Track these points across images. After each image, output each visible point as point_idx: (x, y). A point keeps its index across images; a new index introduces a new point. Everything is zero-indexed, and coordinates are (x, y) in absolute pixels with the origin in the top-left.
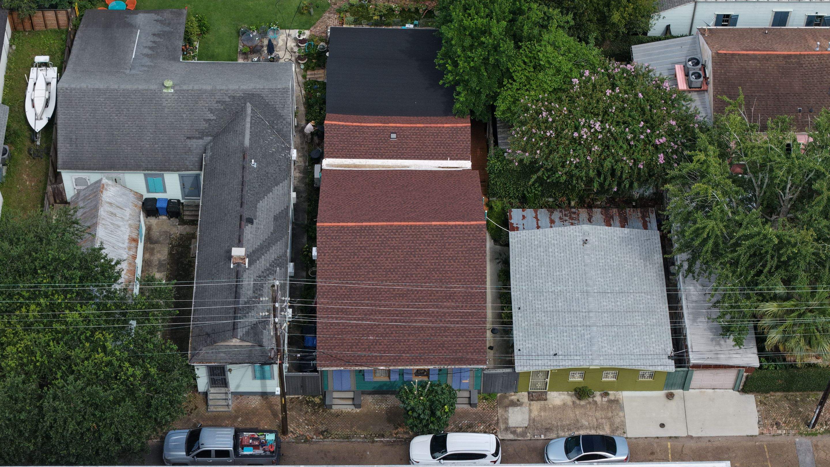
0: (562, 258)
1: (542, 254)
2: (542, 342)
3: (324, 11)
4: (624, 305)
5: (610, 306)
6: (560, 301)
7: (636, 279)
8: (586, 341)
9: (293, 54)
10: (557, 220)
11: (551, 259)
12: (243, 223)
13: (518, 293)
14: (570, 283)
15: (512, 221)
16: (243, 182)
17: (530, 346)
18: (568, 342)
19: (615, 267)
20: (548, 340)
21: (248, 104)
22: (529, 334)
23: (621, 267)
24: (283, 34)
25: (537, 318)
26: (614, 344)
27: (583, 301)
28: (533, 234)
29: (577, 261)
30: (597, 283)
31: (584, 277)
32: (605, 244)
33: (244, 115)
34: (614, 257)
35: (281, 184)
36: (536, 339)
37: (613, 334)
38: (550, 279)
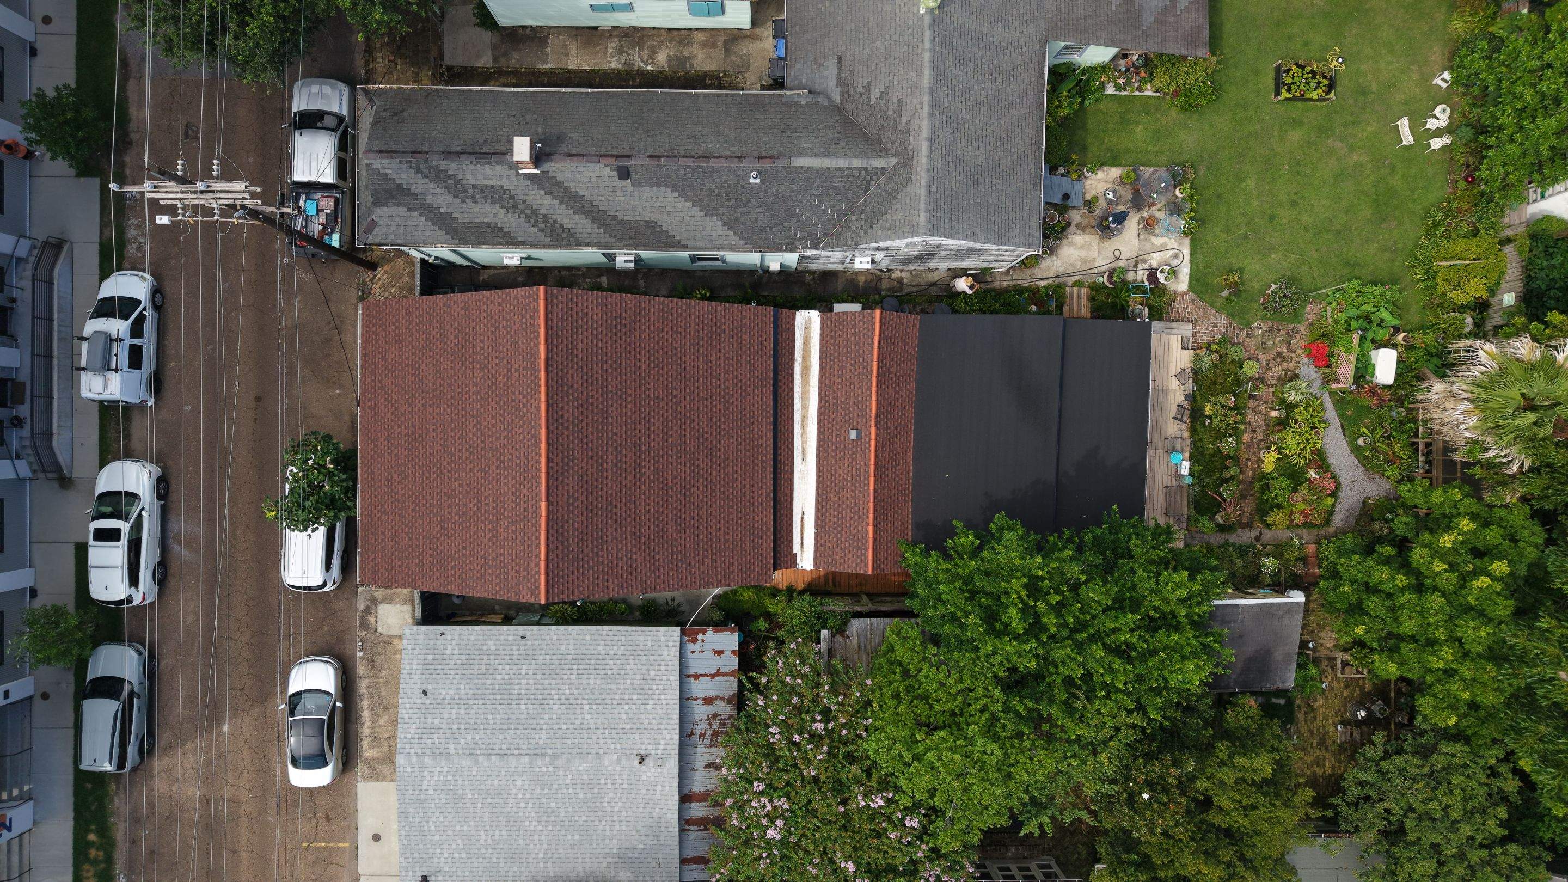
0: (617, 716)
1: (629, 682)
2: (453, 672)
3: (1232, 316)
4: (521, 814)
5: (515, 791)
6: (531, 707)
7: (577, 837)
8: (442, 746)
9: (1132, 262)
10: (711, 709)
11: (617, 697)
12: (612, 160)
13: (555, 638)
14: (564, 727)
15: (710, 632)
16: (708, 157)
17: (449, 652)
18: (446, 716)
19: (598, 805)
20: (455, 682)
21: (894, 161)
22: (471, 652)
23: (599, 814)
24: (1180, 244)
25: (500, 667)
26: (439, 792)
27: (525, 747)
28: (670, 668)
29: (609, 742)
30: (561, 773)
31: (574, 751)
32: (644, 791)
33: (870, 155)
34: (620, 804)
35: (730, 233)
36: (459, 662)
37: (460, 792)
38: (576, 692)
